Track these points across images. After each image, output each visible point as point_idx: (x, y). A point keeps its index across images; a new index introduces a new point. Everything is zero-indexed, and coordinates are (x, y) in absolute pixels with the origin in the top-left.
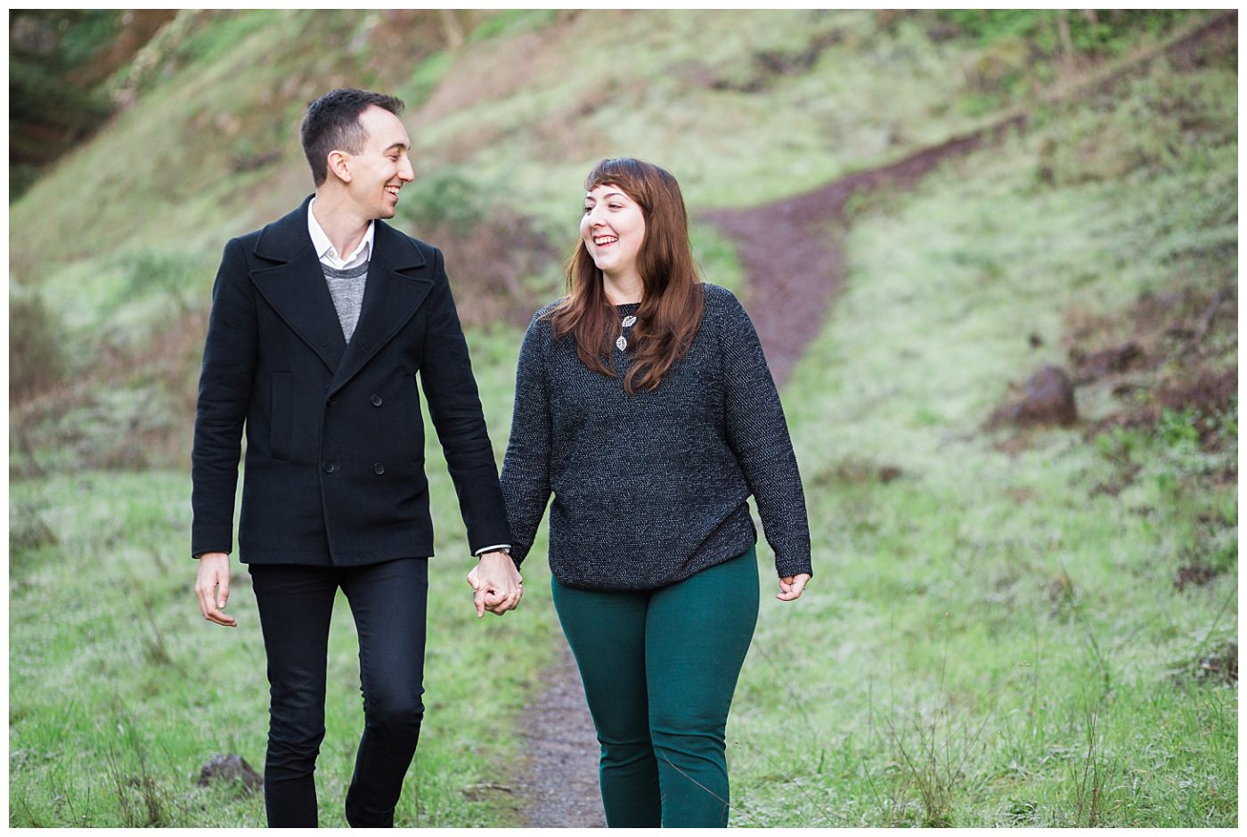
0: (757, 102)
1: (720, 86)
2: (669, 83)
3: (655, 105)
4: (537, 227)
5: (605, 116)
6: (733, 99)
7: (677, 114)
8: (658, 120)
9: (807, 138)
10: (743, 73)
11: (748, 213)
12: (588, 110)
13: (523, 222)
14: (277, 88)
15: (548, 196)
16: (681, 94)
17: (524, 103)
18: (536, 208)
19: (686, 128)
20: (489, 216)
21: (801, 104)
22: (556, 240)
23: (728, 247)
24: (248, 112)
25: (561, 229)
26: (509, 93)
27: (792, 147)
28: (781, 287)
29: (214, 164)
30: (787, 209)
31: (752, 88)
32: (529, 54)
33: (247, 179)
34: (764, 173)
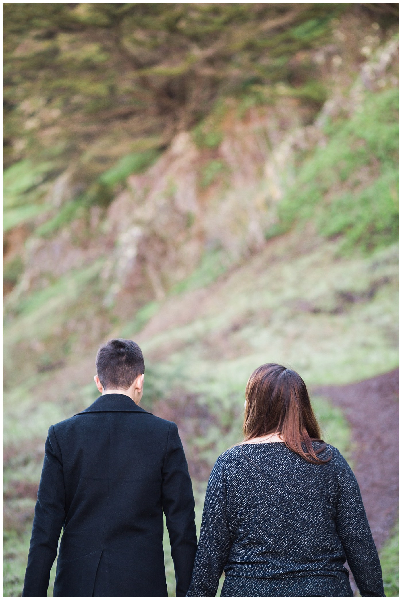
0: (340, 320)
1: (316, 311)
2: (284, 311)
3: (277, 323)
4: (202, 401)
5: (246, 332)
6: (325, 320)
7: (291, 329)
8: (279, 333)
9: (375, 339)
10: (330, 304)
11: (346, 388)
12: (236, 328)
13: (191, 398)
14: (64, 326)
15: (210, 380)
16: (292, 317)
17: (199, 327)
18: (202, 388)
19: (297, 337)
20: (168, 394)
21: (369, 320)
22: (215, 410)
23: (337, 412)
24: (48, 340)
25: (219, 402)
26: (189, 321)
27: (366, 346)
28: (379, 440)
29: (29, 369)
30: (375, 384)
31: (336, 312)
32: (201, 300)
33: (46, 377)
34: (352, 362)
